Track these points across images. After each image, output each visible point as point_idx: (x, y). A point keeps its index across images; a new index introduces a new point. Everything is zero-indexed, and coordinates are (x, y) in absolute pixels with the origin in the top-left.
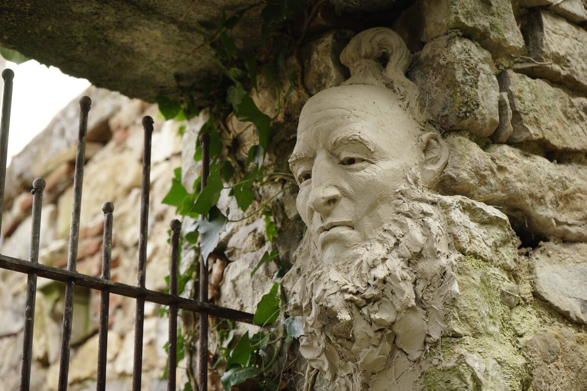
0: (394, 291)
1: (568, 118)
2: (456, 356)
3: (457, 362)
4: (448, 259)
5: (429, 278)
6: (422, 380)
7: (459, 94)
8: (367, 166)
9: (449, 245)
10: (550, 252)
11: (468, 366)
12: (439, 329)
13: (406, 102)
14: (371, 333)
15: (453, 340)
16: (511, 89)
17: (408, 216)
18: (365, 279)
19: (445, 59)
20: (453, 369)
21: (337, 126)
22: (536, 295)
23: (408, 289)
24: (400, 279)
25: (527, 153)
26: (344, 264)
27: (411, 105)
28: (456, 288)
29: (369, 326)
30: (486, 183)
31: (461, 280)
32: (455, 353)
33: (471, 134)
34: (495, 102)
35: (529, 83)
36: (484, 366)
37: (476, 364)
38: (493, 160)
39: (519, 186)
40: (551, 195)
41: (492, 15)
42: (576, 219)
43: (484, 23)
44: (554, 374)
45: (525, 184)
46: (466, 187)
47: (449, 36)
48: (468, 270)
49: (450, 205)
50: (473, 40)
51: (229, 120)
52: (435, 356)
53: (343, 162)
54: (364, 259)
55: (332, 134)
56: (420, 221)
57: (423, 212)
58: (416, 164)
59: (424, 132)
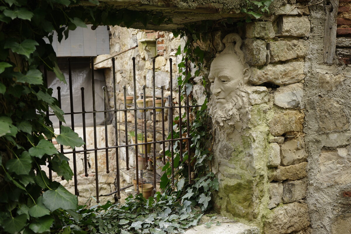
0: (234, 117)
1: (288, 50)
3: (249, 135)
4: (248, 108)
5: (243, 114)
6: (241, 137)
7: (254, 58)
8: (228, 82)
9: (249, 104)
10: (280, 90)
11: (252, 136)
12: (245, 126)
14: (229, 127)
15: (249, 129)
16: (271, 49)
17: (238, 96)
18: (227, 114)
19: (251, 47)
20: (249, 137)
21: (220, 71)
22: (274, 104)
23: (238, 117)
24: (236, 115)
25: (275, 65)
26: (222, 109)
27: (241, 60)
28: (250, 116)
29: (228, 125)
30: (261, 80)
31: (252, 113)
32: (249, 133)
33: (258, 66)
34: (265, 56)
35: (276, 45)
36: (256, 135)
37: (254, 135)
38: (264, 72)
39: (271, 77)
40: (281, 76)
41: (266, 30)
42: (288, 79)
43: (263, 34)
44: (277, 128)
45: (273, 76)
46: (255, 82)
47: (252, 40)
48: (254, 110)
49: (250, 94)
50: (260, 39)
51: (193, 43)
52: (244, 132)
53: (222, 81)
54: (227, 108)
55: (219, 74)
56: (242, 98)
57: (242, 96)
58: (242, 79)
59: (245, 67)
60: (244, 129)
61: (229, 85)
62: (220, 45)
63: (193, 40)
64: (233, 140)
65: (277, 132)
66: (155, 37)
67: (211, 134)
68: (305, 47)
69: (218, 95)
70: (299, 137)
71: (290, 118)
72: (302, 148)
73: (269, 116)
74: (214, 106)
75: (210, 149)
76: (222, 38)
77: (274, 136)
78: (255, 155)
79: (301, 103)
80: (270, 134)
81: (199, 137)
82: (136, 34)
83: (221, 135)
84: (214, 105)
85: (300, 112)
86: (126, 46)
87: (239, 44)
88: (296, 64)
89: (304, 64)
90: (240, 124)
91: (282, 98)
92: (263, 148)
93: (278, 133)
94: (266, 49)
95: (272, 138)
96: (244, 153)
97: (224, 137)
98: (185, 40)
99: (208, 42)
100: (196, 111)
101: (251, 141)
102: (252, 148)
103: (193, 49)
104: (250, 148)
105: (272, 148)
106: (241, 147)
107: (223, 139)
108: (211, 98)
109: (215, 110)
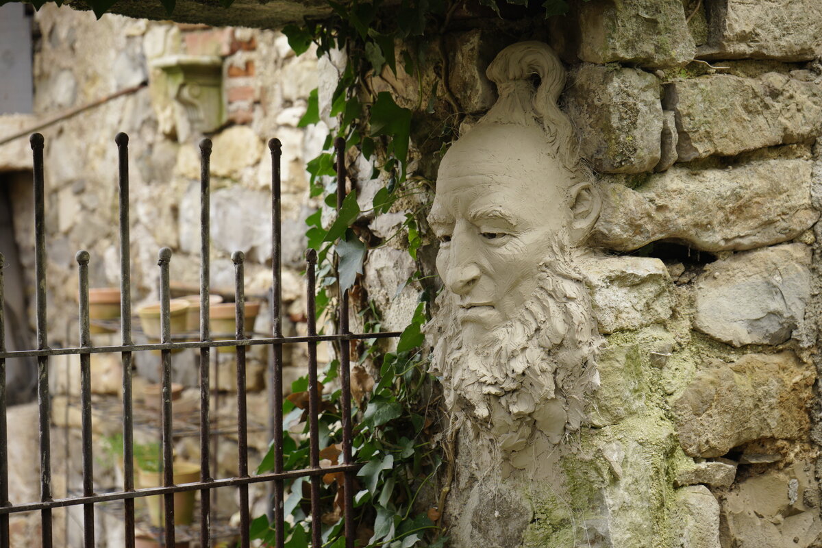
0: (533, 383)
1: (749, 112)
2: (594, 449)
3: (594, 456)
4: (591, 346)
5: (570, 369)
6: (562, 464)
7: (613, 141)
8: (508, 241)
9: (592, 330)
10: (717, 274)
11: (605, 459)
12: (579, 419)
13: (555, 148)
14: (510, 422)
15: (593, 431)
16: (679, 108)
17: (550, 295)
18: (504, 369)
19: (599, 99)
20: (591, 462)
21: (476, 196)
22: (695, 330)
23: (547, 383)
24: (539, 373)
25: (695, 172)
26: (484, 347)
27: (561, 150)
28: (597, 380)
29: (508, 415)
30: (642, 232)
31: (604, 368)
32: (593, 445)
33: (628, 176)
34: (657, 135)
35: (702, 91)
36: (623, 454)
37: (614, 456)
38: (652, 201)
39: (681, 221)
40: (721, 215)
41: (659, 33)
42: (751, 228)
43: (648, 48)
44: (706, 424)
45: (688, 216)
46: (618, 241)
47: (606, 69)
48: (613, 353)
49: (596, 287)
50: (635, 67)
51: (368, 77)
52: (574, 444)
53: (484, 235)
54: (503, 345)
55: (471, 206)
56: (563, 305)
57: (565, 296)
58: (563, 227)
59: (576, 180)
60: (573, 433)
61: (510, 249)
62: (477, 88)
63: (369, 66)
64: (530, 476)
65: (707, 442)
66: (219, 48)
67: (439, 450)
68: (815, 99)
69: (468, 293)
70: (796, 462)
71: (759, 385)
72: (809, 505)
73: (674, 376)
74: (451, 338)
75: (433, 513)
76: (486, 58)
77: (696, 460)
78: (618, 536)
79: (801, 324)
80: (679, 453)
81: (388, 463)
82: (143, 35)
83: (479, 455)
84: (450, 333)
85: (800, 362)
86: (100, 84)
87: (550, 86)
88: (779, 168)
89: (813, 166)
90: (557, 409)
91: (725, 303)
92: (649, 508)
93: (712, 448)
94: (659, 106)
95: (685, 466)
96: (574, 529)
97: (492, 465)
98: (337, 63)
99: (428, 76)
100: (379, 354)
101: (603, 482)
102: (606, 507)
103: (370, 103)
104: (599, 510)
105: (688, 507)
106: (561, 503)
107: (489, 473)
108: (440, 302)
109: (455, 351)
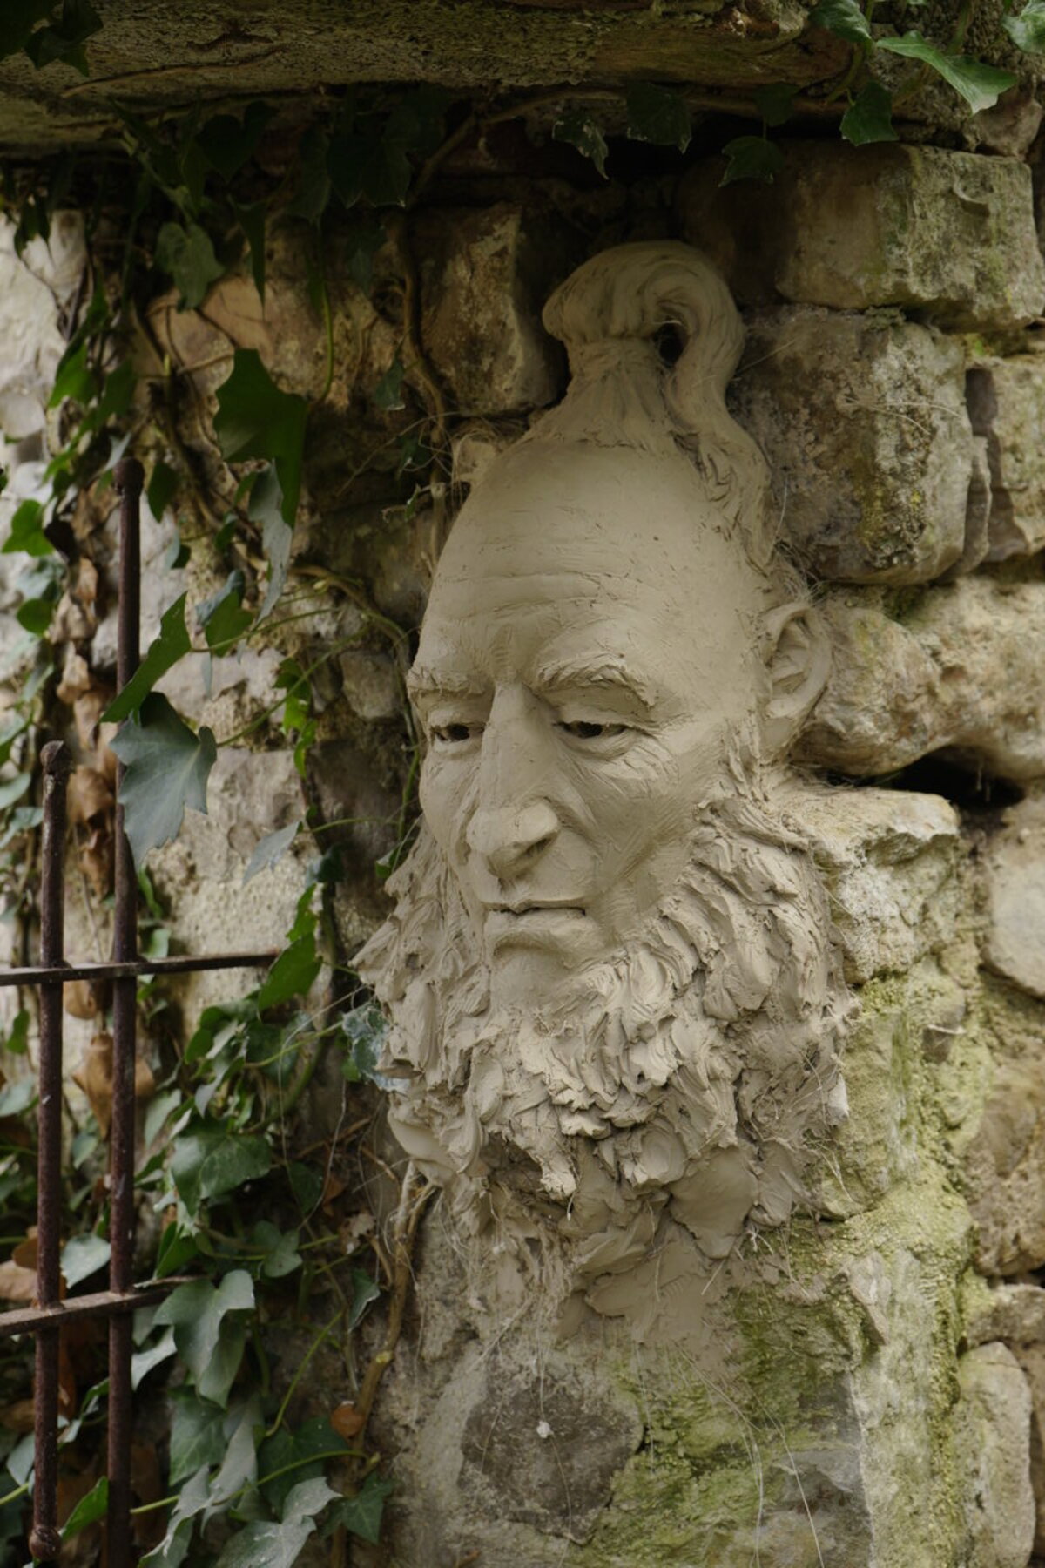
0: (688, 1108)
2: (826, 1274)
3: (827, 1291)
5: (778, 1072)
6: (729, 1307)
7: (878, 503)
8: (631, 744)
9: (830, 975)
10: (1025, 832)
11: (854, 1300)
12: (788, 1197)
13: (731, 512)
14: (619, 1205)
15: (824, 1229)
16: (997, 431)
17: (730, 887)
18: (614, 1071)
19: (851, 397)
20: (820, 1306)
21: (557, 626)
22: (988, 969)
23: (720, 1103)
24: (706, 1082)
25: (1007, 588)
26: (557, 1014)
27: (744, 521)
28: (840, 1100)
29: (614, 1186)
31: (853, 1069)
32: (824, 1265)
34: (960, 495)
36: (887, 1283)
37: (871, 1288)
39: (987, 707)
41: (986, 242)
43: (964, 275)
44: (1017, 1196)
45: (999, 695)
46: (867, 751)
47: (869, 322)
48: (869, 1032)
49: (843, 866)
50: (928, 322)
51: (159, 311)
52: (770, 1259)
53: (567, 727)
54: (611, 1008)
55: (546, 650)
56: (764, 911)
57: (772, 889)
58: (750, 712)
59: (772, 597)
60: (770, 1231)
61: (638, 766)
62: (510, 353)
64: (637, 1334)
65: (1017, 1239)
67: (365, 1257)
69: (522, 876)
73: (961, 1082)
74: (448, 985)
75: (347, 1418)
76: (540, 278)
77: (992, 1281)
78: (879, 1490)
80: (970, 1267)
81: (239, 1293)
83: (490, 1275)
84: (441, 971)
87: (711, 358)
90: (731, 1173)
91: (1040, 901)
92: (928, 1414)
93: (1021, 1253)
94: (965, 423)
95: (978, 1300)
96: (758, 1472)
97: (528, 1302)
98: (49, 272)
99: (348, 316)
100: (162, 1005)
101: (847, 1357)
102: (855, 1420)
103: (160, 376)
104: (834, 1428)
105: (984, 1401)
106: (718, 1405)
107: (516, 1324)
108: (402, 889)
109: (466, 1020)
